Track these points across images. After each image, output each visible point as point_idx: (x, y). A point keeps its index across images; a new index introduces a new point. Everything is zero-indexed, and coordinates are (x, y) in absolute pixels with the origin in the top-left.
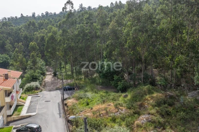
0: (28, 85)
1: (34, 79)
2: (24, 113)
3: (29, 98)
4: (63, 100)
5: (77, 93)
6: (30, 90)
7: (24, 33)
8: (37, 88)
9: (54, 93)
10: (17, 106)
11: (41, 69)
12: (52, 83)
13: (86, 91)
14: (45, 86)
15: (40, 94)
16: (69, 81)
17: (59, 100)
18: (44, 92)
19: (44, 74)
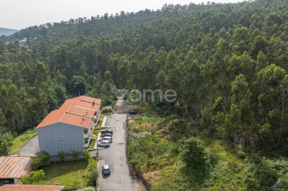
0: (104, 108)
1: (108, 103)
2: (103, 125)
3: (105, 118)
4: (127, 120)
5: (137, 117)
6: (105, 112)
7: (98, 52)
8: (110, 111)
9: (122, 115)
10: (99, 122)
11: (114, 95)
12: (122, 107)
13: (143, 116)
14: (116, 110)
15: (112, 115)
16: (136, 107)
17: (124, 120)
18: (115, 114)
19: (116, 99)
